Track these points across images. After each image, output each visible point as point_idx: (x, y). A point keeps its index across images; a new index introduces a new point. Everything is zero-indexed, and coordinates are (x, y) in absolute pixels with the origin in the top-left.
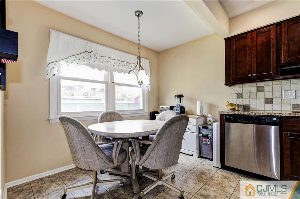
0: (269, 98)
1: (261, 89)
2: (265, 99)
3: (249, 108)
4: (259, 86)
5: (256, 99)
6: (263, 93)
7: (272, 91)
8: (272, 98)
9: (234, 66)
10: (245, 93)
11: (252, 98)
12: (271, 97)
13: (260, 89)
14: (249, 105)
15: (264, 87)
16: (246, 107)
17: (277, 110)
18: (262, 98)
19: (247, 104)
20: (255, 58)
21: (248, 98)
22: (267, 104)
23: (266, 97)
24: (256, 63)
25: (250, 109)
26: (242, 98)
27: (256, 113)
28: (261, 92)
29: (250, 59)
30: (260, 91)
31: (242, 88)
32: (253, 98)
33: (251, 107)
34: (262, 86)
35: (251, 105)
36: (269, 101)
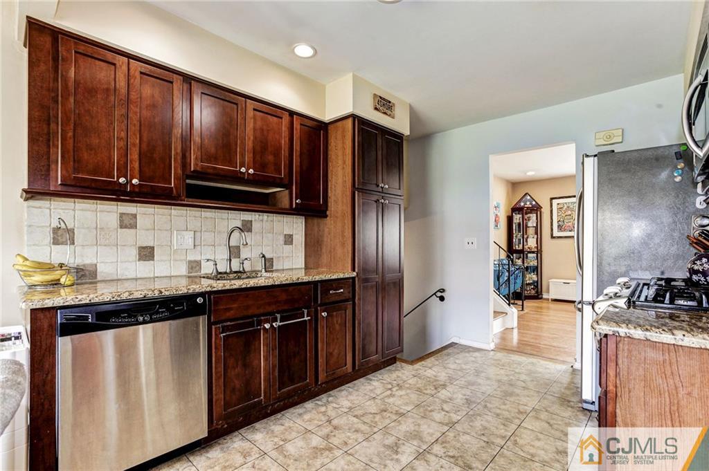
0: (147, 247)
1: (128, 223)
2: (139, 248)
3: (96, 275)
4: (124, 212)
5: (115, 248)
6: (133, 231)
7: (154, 229)
8: (153, 247)
9: (70, 134)
10: (83, 228)
11: (105, 245)
12: (151, 245)
13: (126, 222)
14: (96, 265)
15: (135, 216)
16: (87, 273)
17: (162, 275)
18: (131, 246)
19: (88, 261)
20: (135, 134)
21: (92, 245)
22: (142, 262)
23: (140, 244)
24: (138, 149)
25: (99, 278)
26: (73, 244)
27: (163, 290)
28: (129, 228)
29: (123, 134)
30: (126, 227)
31: (74, 210)
32: (109, 245)
33: (102, 272)
34: (132, 214)
35: (102, 264)
36: (147, 254)
